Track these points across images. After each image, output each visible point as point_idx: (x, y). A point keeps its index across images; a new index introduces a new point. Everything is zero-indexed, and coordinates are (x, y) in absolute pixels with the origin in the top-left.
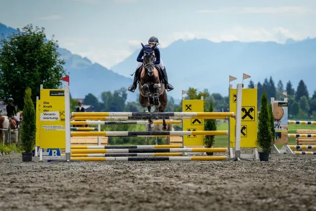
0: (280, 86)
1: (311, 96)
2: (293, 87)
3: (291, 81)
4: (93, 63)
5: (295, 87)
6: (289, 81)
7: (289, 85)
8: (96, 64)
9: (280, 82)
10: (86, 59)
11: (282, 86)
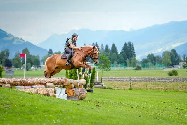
0: (102, 47)
1: (119, 53)
2: (109, 48)
3: (108, 45)
4: (25, 41)
5: (110, 48)
6: (107, 44)
7: (107, 47)
8: (27, 42)
9: (102, 45)
10: (21, 39)
11: (103, 47)
